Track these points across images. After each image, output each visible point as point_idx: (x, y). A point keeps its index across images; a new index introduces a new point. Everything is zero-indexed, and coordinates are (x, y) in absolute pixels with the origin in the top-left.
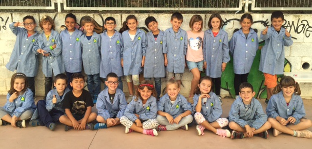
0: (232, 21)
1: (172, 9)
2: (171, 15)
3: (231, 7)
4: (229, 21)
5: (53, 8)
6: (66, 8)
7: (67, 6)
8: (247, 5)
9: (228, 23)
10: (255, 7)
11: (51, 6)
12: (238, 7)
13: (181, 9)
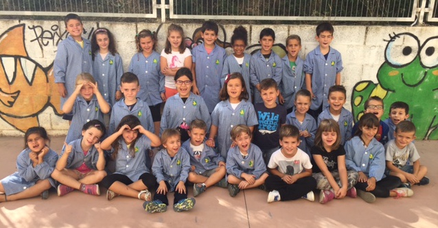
0: (402, 36)
1: (320, 18)
2: (316, 26)
3: (400, 16)
4: (398, 36)
5: (154, 15)
6: (172, 16)
7: (175, 13)
8: (422, 14)
9: (397, 38)
10: (433, 17)
11: (152, 13)
12: (410, 16)
13: (332, 19)
